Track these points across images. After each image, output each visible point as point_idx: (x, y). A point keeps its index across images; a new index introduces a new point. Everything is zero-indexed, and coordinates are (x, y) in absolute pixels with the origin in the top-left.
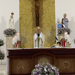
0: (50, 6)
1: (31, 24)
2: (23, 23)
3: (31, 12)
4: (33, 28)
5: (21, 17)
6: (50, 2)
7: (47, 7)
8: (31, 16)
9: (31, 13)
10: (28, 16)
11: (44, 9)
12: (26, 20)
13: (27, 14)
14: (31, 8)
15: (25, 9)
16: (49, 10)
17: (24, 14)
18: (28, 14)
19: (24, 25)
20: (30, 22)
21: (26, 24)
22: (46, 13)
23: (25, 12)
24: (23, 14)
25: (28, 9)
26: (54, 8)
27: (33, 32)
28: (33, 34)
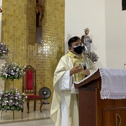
0: (58, 10)
1: (25, 37)
2: (9, 32)
3: (25, 13)
4: (27, 46)
5: (5, 20)
6: (58, 3)
7: (53, 11)
8: (24, 21)
9: (25, 16)
10: (20, 20)
11: (48, 14)
12: (14, 27)
13: (17, 17)
14: (25, 5)
15: (15, 5)
16: (55, 17)
17: (12, 16)
18: (20, 17)
20: (22, 34)
21: (14, 35)
22: (51, 21)
23: (14, 11)
24: (9, 15)
25: (20, 6)
26: (64, 16)
27: (27, 54)
28: (27, 56)
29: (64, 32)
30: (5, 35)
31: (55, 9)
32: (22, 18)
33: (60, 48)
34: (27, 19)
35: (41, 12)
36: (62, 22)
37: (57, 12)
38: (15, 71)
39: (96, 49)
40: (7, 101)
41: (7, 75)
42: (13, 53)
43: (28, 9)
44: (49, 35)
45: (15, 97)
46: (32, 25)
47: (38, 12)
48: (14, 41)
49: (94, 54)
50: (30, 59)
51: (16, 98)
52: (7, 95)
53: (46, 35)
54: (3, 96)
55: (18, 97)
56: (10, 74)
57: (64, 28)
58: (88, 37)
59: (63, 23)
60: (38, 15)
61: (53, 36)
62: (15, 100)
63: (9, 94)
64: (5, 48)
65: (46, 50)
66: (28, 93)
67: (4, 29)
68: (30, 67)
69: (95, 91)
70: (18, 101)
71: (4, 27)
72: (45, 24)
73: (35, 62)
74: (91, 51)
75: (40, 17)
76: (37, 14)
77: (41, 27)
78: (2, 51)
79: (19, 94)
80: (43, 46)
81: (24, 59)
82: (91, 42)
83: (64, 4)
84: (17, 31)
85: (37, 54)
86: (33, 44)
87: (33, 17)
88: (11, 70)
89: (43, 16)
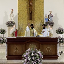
1: (26, 18)
3: (26, 9)
4: (27, 21)
5: (19, 13)
6: (40, 2)
7: (38, 6)
9: (26, 10)
10: (24, 12)
12: (22, 15)
14: (26, 6)
15: (22, 7)
16: (39, 8)
17: (21, 11)
20: (25, 17)
21: (22, 18)
22: (37, 10)
23: (22, 9)
24: (20, 11)
25: (24, 7)
26: (43, 7)
29: (43, 14)
30: (19, 18)
31: (39, 5)
32: (25, 11)
34: (27, 11)
36: (42, 10)
37: (40, 6)
57: (43, 12)
67: (19, 16)
71: (19, 15)
83: (43, 2)
84: (23, 16)
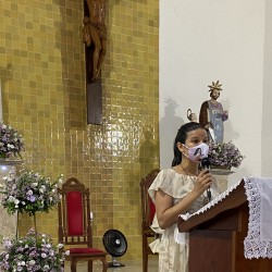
0: (140, 35)
1: (60, 109)
2: (20, 98)
3: (58, 46)
4: (68, 131)
6: (141, 14)
7: (130, 39)
8: (57, 67)
9: (58, 53)
10: (45, 65)
11: (116, 45)
12: (32, 84)
13: (38, 56)
14: (56, 24)
15: (29, 26)
16: (135, 53)
17: (24, 54)
18: (44, 57)
19: (27, 113)
20: (53, 101)
21: (34, 106)
22: (125, 65)
23: (30, 40)
25: (43, 28)
26: (157, 50)
27: (67, 150)
28: (68, 158)
29: (157, 95)
30: (12, 104)
31: (135, 33)
32: (51, 59)
33: (148, 135)
35: (97, 42)
36: (151, 69)
37: (138, 42)
38: (36, 193)
39: (237, 135)
40: (23, 263)
41: (17, 202)
42: (35, 150)
43: (65, 34)
44: (120, 103)
45: (41, 252)
46: (77, 77)
47: (89, 43)
48: (34, 121)
49: (233, 147)
50: (75, 164)
51: (44, 255)
52: (22, 249)
53: (113, 104)
54: (13, 252)
55: (48, 254)
56: (26, 200)
57: (157, 82)
58: (219, 106)
59: (155, 69)
60: (90, 50)
61: (131, 105)
62: (40, 260)
63: (26, 246)
64: (12, 137)
65: (115, 140)
66: (73, 243)
68: (73, 183)
69: (231, 238)
70: (49, 262)
71: (7, 85)
72: (108, 75)
73: (87, 170)
74: (226, 141)
75: (96, 54)
76: (87, 48)
77: (99, 81)
78: (5, 146)
79: (49, 246)
80: (104, 131)
81: (62, 164)
82: (224, 117)
83: (157, 18)
84: (40, 93)
85: (93, 151)
86: (80, 126)
87: (77, 57)
88: (27, 190)
89: (102, 52)
